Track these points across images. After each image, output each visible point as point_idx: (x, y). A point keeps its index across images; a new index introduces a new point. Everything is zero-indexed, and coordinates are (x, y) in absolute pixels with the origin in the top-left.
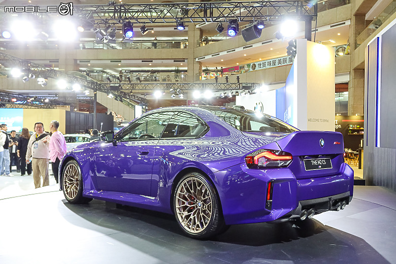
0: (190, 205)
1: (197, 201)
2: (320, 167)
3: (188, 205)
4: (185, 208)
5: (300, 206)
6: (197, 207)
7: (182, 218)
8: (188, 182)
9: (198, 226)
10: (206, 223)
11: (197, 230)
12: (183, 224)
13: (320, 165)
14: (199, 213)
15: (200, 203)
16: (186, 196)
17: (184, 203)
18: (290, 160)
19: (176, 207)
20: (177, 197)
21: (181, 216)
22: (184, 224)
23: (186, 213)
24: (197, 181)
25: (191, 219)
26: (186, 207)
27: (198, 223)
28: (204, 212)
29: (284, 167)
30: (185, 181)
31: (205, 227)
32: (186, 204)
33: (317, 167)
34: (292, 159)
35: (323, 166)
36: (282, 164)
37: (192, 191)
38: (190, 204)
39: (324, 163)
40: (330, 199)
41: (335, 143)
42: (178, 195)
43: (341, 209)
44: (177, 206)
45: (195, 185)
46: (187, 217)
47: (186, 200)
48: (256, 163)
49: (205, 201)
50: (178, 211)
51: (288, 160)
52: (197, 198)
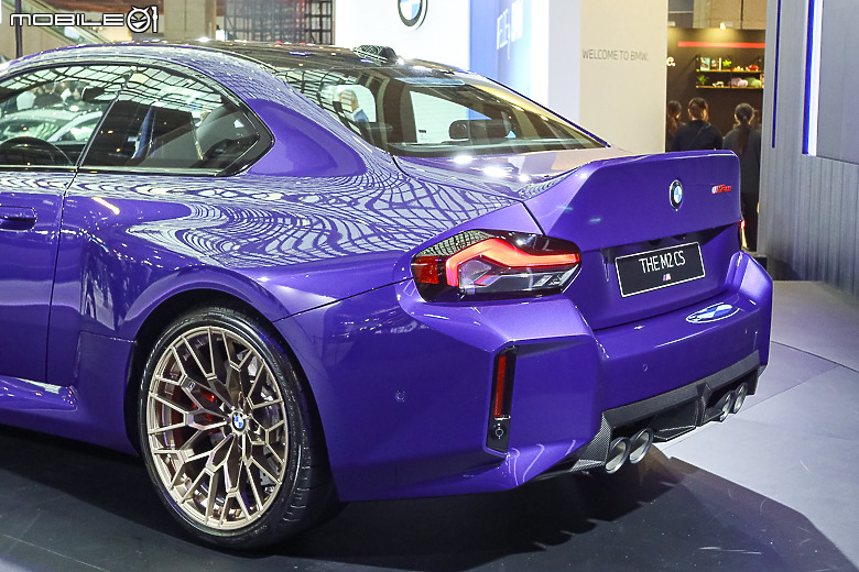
0: (204, 423)
1: (228, 410)
2: (668, 277)
3: (194, 425)
4: (182, 436)
5: (605, 429)
6: (228, 430)
7: (172, 472)
8: (192, 342)
9: (234, 503)
10: (264, 496)
11: (230, 518)
12: (175, 494)
13: (667, 270)
14: (236, 455)
15: (240, 419)
16: (188, 391)
17: (178, 418)
18: (572, 265)
19: (150, 431)
20: (153, 395)
21: (168, 464)
22: (179, 494)
23: (187, 455)
24: (228, 339)
25: (206, 477)
26: (188, 431)
27: (233, 491)
28: (257, 452)
29: (550, 293)
30: (184, 338)
31: (261, 508)
32: (188, 420)
33: (656, 278)
34: (579, 263)
35: (677, 273)
36: (544, 281)
37: (211, 376)
38: (202, 419)
39: (680, 260)
40: (701, 389)
41: (714, 190)
42: (154, 386)
43: (732, 411)
44: (153, 428)
45: (220, 351)
46: (193, 469)
47: (187, 404)
48: (451, 280)
49: (260, 415)
50: (155, 447)
51: (563, 268)
52: (227, 397)
